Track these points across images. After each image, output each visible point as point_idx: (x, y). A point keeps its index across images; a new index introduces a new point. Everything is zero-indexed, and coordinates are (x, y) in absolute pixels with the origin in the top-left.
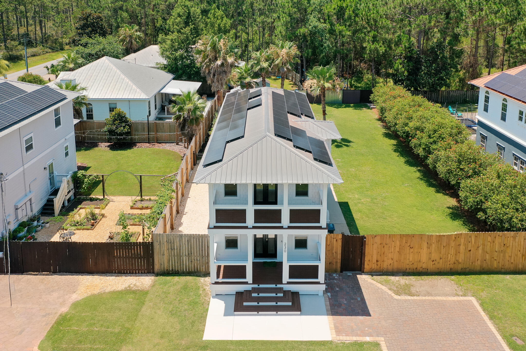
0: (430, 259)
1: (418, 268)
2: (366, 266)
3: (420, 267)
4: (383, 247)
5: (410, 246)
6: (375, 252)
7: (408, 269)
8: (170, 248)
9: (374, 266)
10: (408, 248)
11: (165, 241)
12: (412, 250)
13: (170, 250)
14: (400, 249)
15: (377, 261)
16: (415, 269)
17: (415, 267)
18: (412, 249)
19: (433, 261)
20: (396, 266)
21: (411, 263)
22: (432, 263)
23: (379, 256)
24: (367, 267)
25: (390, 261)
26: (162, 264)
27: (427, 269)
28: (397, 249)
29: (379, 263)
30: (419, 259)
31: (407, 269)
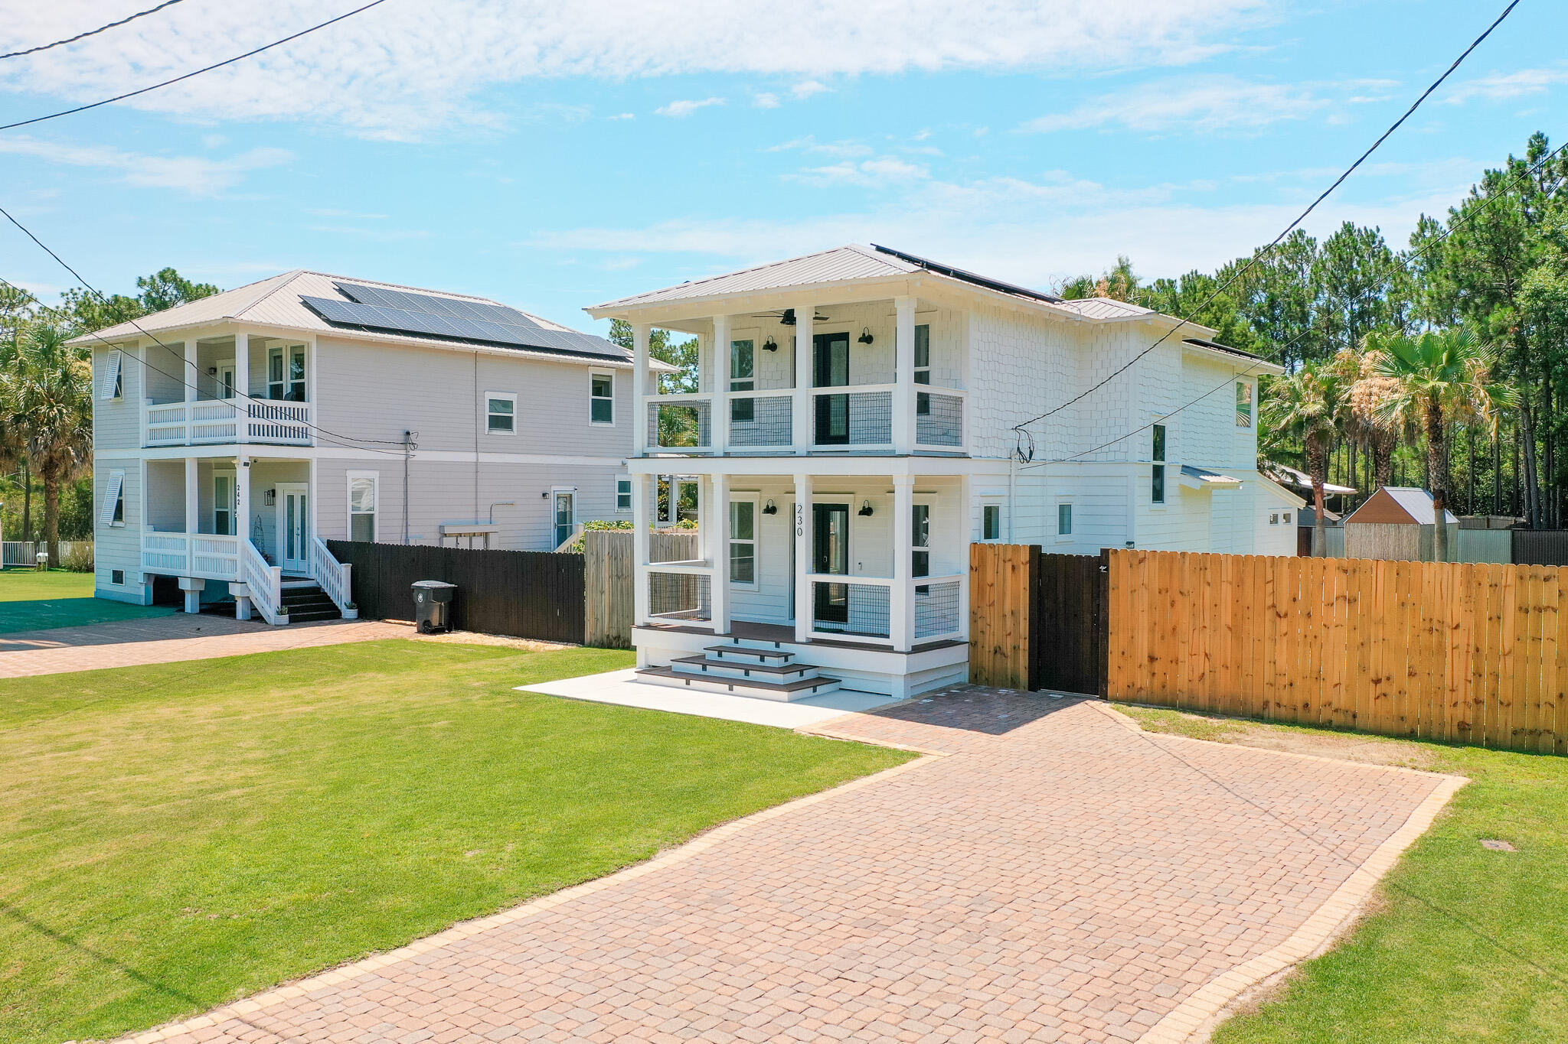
0: (1364, 669)
1: (1314, 705)
2: (1112, 673)
3: (1323, 700)
4: (1173, 604)
5: (1274, 606)
6: (1144, 621)
7: (1272, 705)
8: (614, 573)
9: (1143, 680)
10: (1269, 614)
11: (607, 553)
12: (1283, 626)
13: (615, 579)
14: (1234, 615)
15: (1152, 659)
16: (1300, 706)
17: (1299, 698)
18: (1284, 621)
19: (1377, 681)
20: (1226, 685)
21: (1286, 681)
22: (1372, 691)
23: (1158, 636)
24: (1117, 678)
25: (1202, 664)
26: (599, 617)
27: (1354, 716)
28: (1227, 618)
29: (1158, 666)
30: (1316, 669)
31: (1266, 704)
